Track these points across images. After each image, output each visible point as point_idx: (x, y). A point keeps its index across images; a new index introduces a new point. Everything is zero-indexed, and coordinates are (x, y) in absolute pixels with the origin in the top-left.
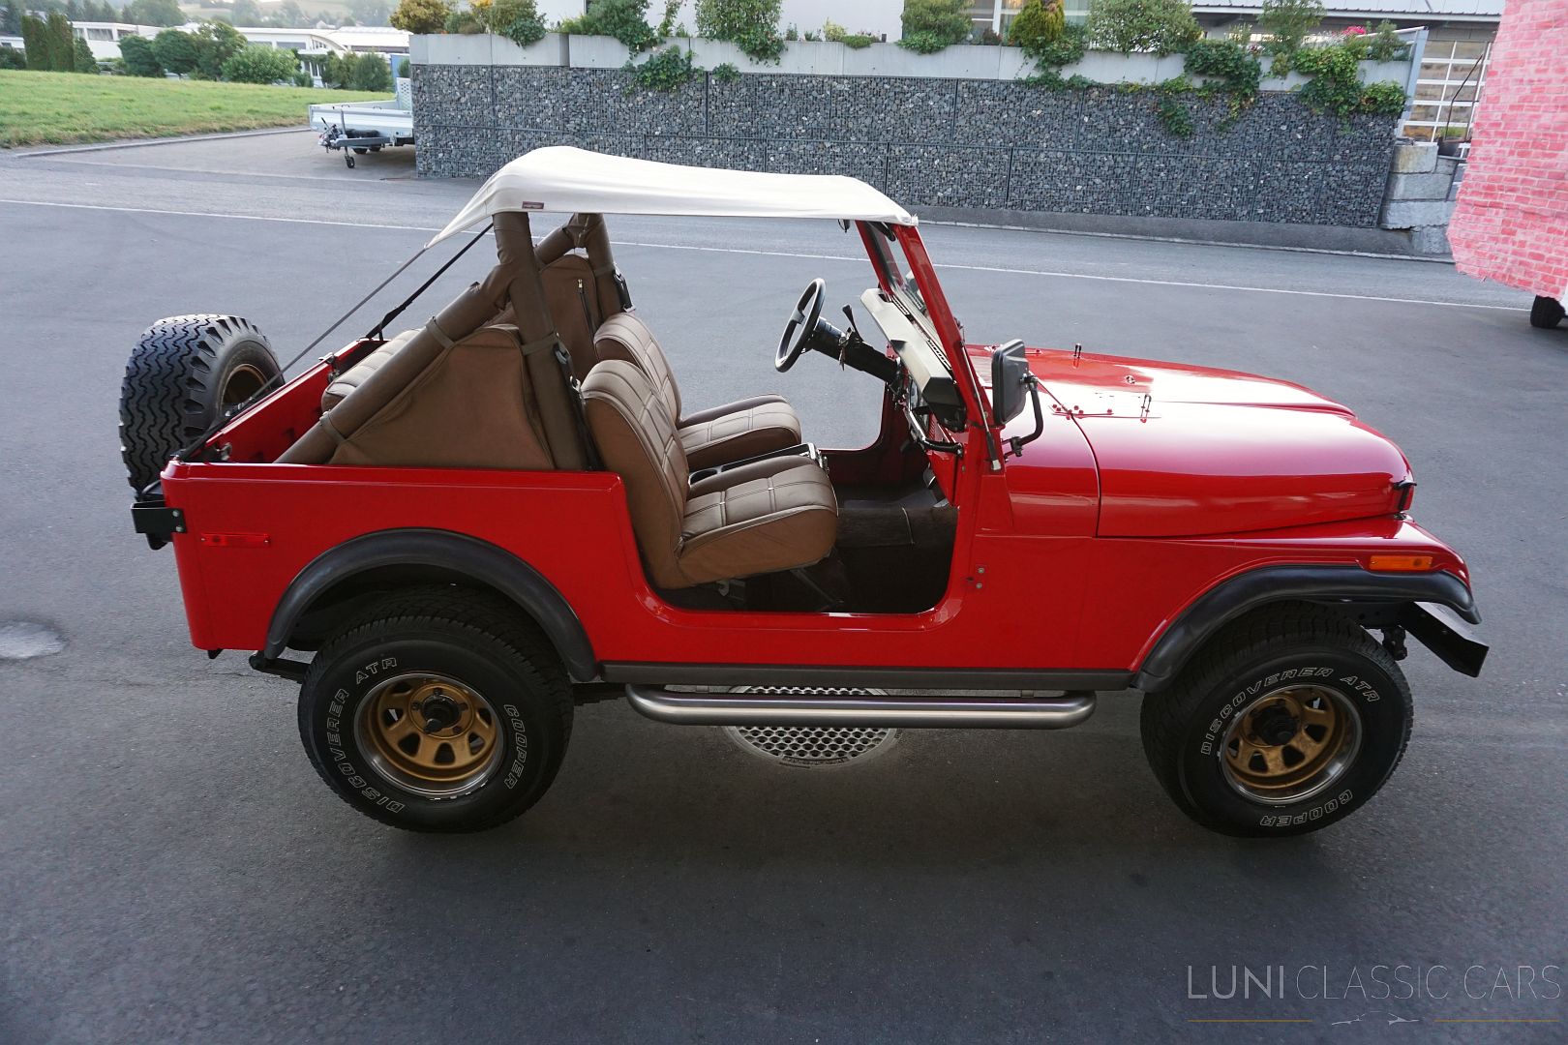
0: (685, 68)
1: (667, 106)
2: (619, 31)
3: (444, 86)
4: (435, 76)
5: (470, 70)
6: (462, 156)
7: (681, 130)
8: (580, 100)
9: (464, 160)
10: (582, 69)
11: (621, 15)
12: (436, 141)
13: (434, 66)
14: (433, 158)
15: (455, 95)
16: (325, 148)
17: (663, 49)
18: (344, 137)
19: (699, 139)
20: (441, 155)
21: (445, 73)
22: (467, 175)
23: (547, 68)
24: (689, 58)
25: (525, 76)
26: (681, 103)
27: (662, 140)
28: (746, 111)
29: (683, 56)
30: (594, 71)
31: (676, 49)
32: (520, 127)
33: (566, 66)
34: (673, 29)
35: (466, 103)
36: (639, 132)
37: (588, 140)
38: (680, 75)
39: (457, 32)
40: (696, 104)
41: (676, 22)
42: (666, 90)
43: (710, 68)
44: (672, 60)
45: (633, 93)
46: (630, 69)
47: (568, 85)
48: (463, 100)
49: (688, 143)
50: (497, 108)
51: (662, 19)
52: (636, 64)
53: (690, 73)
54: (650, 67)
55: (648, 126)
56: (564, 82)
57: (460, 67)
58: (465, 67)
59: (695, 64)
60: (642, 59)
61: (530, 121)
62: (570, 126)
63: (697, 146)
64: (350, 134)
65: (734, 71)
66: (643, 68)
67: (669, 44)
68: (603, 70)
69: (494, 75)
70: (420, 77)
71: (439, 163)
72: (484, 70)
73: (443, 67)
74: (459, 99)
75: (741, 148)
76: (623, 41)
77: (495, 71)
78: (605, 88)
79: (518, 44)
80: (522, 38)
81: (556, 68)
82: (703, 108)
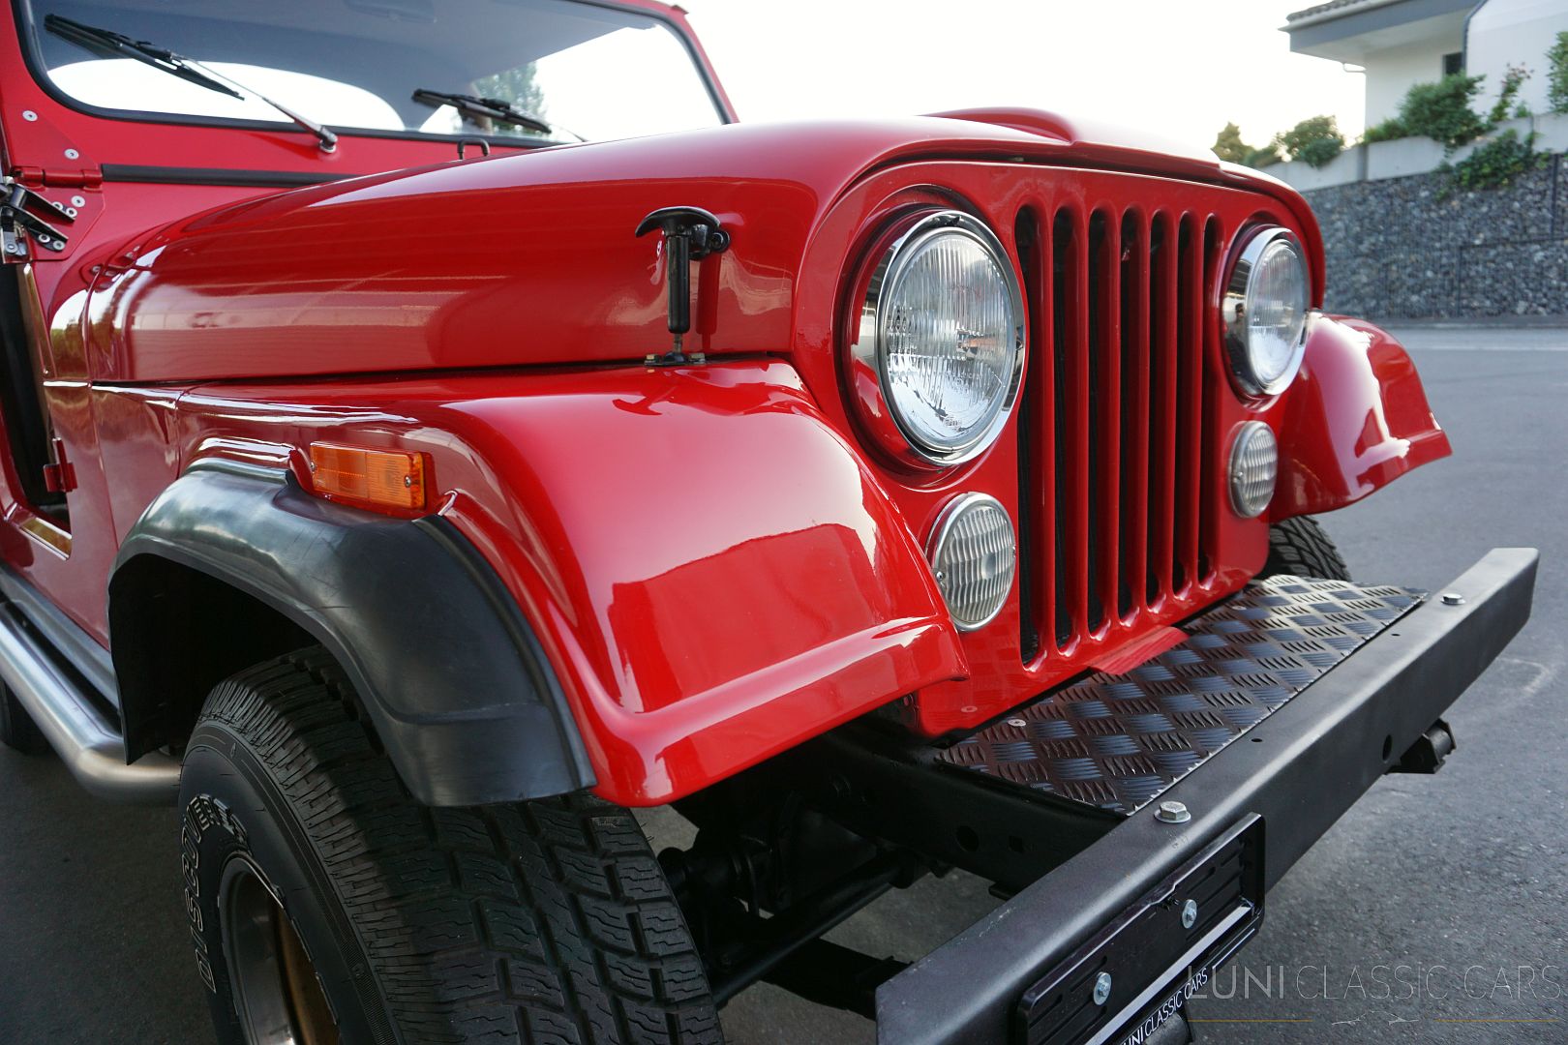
0: (1521, 155)
1: (1494, 207)
2: (1431, 127)
7: (1513, 234)
8: (1377, 217)
10: (1382, 181)
11: (1435, 108)
17: (1492, 138)
19: (1539, 242)
23: (1342, 187)
24: (1530, 141)
25: (1318, 199)
26: (1514, 200)
27: (1484, 249)
29: (1521, 140)
30: (1397, 180)
31: (1512, 134)
33: (1361, 182)
34: (1510, 111)
36: (1452, 244)
37: (1384, 261)
38: (1515, 164)
40: (1537, 198)
41: (1516, 100)
42: (1495, 186)
43: (1560, 147)
44: (1506, 147)
45: (1447, 197)
46: (1446, 169)
47: (1365, 200)
49: (1522, 249)
51: (1495, 102)
52: (1453, 162)
53: (1529, 160)
54: (1474, 163)
55: (1465, 235)
56: (1359, 199)
59: (1539, 147)
60: (1464, 154)
62: (1364, 248)
63: (1536, 251)
66: (1463, 165)
67: (1502, 129)
68: (1409, 178)
76: (1435, 138)
78: (1410, 197)
79: (1311, 166)
80: (1315, 159)
81: (1352, 185)
82: (1548, 202)
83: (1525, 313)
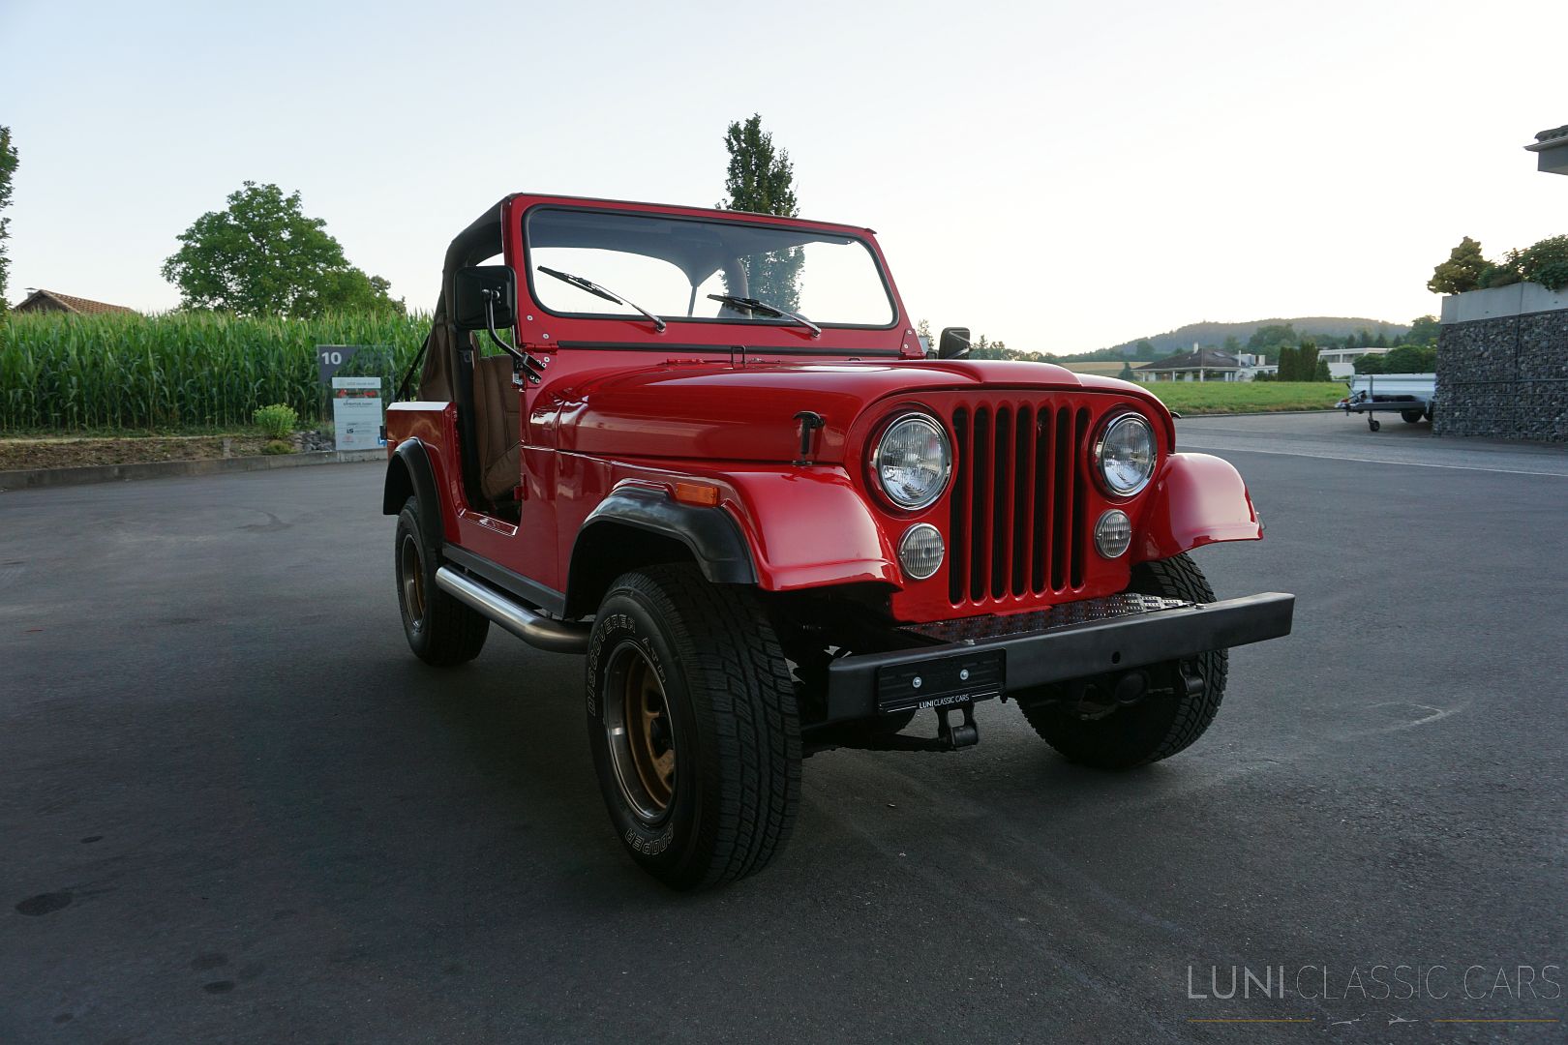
3: (1468, 342)
4: (1462, 333)
5: (1496, 322)
6: (1478, 414)
9: (1480, 417)
12: (1454, 400)
13: (1462, 324)
14: (1450, 417)
15: (1478, 350)
16: (1345, 412)
18: (1370, 401)
20: (1457, 414)
21: (1472, 329)
22: (1481, 434)
25: (1555, 321)
32: (1543, 378)
35: (1488, 358)
39: (1487, 287)
48: (1486, 355)
50: (1520, 359)
57: (1487, 321)
58: (1492, 320)
61: (1554, 371)
64: (1378, 399)
69: (1523, 323)
70: (1447, 337)
71: (1454, 422)
72: (1511, 321)
73: (1469, 324)
74: (1481, 355)
77: (1522, 321)
79: (1547, 288)
80: (1551, 281)
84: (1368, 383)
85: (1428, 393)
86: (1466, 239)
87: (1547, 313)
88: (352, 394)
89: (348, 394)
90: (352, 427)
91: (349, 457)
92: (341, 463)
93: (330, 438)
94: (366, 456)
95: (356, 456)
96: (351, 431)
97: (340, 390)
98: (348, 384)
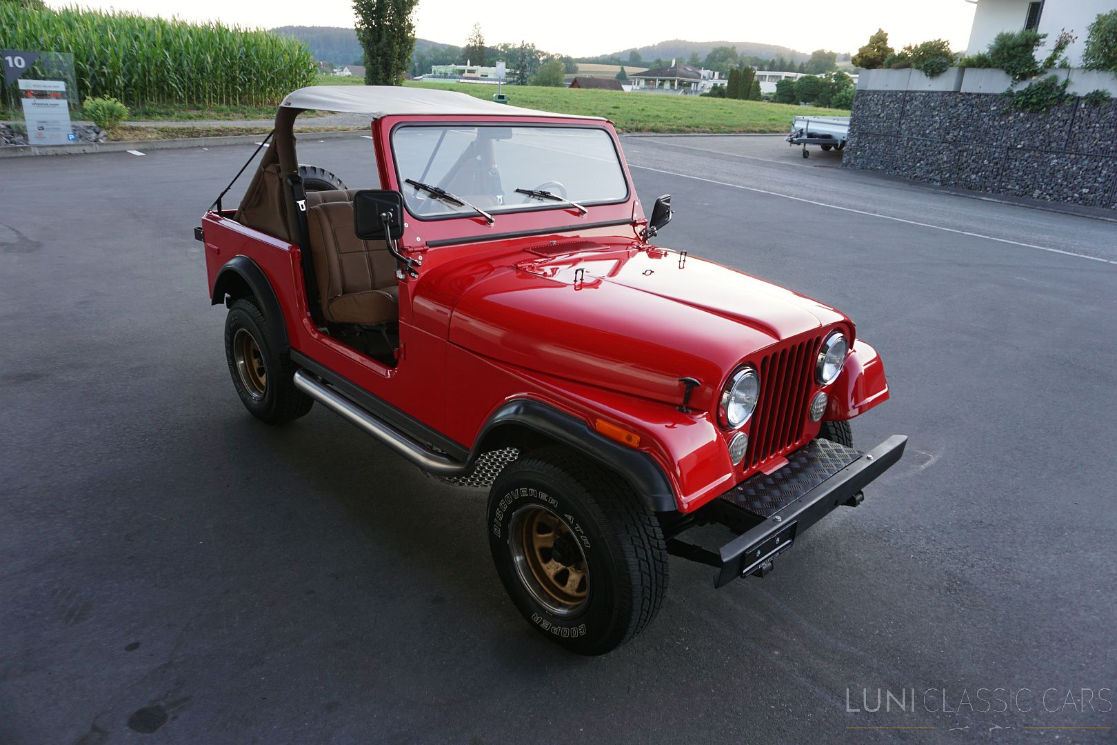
0: (1058, 94)
1: (1034, 125)
2: (1006, 65)
3: (872, 105)
4: (869, 98)
5: (892, 94)
6: (872, 154)
7: (1041, 145)
8: (961, 118)
9: (872, 157)
10: (969, 94)
11: (1011, 52)
12: (858, 143)
13: (870, 91)
14: (854, 155)
15: (878, 111)
16: (789, 143)
17: (1042, 79)
18: (805, 137)
19: (1056, 153)
20: (859, 153)
21: (875, 96)
22: (871, 169)
23: (944, 93)
24: (1065, 86)
25: (927, 98)
26: (1047, 123)
27: (1022, 152)
28: (1109, 132)
29: (1059, 84)
30: (979, 95)
31: (1055, 78)
32: (914, 136)
33: (957, 92)
34: (1057, 62)
35: (883, 117)
36: (1004, 145)
37: (960, 148)
38: (1052, 99)
39: (889, 68)
40: (1061, 124)
41: (1063, 55)
42: (1038, 111)
43: (1082, 93)
44: (1049, 86)
45: (1007, 113)
46: (1010, 94)
47: (956, 105)
48: (882, 115)
49: (1045, 156)
50: (902, 122)
51: (1049, 54)
52: (1015, 91)
53: (1062, 97)
54: (1027, 93)
55: (1013, 140)
56: (953, 104)
57: (886, 92)
58: (889, 91)
59: (1069, 91)
60: (1023, 86)
61: (922, 132)
62: (949, 137)
63: (1053, 159)
64: (810, 135)
65: (1106, 96)
66: (1021, 93)
67: (1050, 74)
68: (986, 95)
69: (907, 97)
70: (859, 99)
71: (856, 158)
72: (901, 94)
73: (875, 92)
74: (879, 115)
75: (1095, 164)
76: (1008, 72)
77: (908, 94)
78: (985, 109)
79: (926, 75)
80: (930, 71)
81: (950, 93)
82: (1067, 128)
83: (1038, 197)
84: (806, 123)
85: (841, 134)
86: (880, 29)
87: (923, 92)
88: (41, 95)
89: (33, 95)
90: (41, 125)
91: (43, 151)
92: (36, 156)
93: (22, 132)
94: (59, 151)
95: (50, 151)
96: (42, 128)
97: (26, 91)
98: (34, 86)
